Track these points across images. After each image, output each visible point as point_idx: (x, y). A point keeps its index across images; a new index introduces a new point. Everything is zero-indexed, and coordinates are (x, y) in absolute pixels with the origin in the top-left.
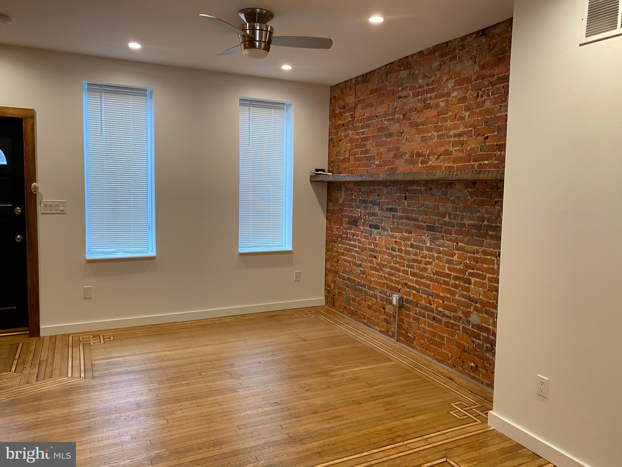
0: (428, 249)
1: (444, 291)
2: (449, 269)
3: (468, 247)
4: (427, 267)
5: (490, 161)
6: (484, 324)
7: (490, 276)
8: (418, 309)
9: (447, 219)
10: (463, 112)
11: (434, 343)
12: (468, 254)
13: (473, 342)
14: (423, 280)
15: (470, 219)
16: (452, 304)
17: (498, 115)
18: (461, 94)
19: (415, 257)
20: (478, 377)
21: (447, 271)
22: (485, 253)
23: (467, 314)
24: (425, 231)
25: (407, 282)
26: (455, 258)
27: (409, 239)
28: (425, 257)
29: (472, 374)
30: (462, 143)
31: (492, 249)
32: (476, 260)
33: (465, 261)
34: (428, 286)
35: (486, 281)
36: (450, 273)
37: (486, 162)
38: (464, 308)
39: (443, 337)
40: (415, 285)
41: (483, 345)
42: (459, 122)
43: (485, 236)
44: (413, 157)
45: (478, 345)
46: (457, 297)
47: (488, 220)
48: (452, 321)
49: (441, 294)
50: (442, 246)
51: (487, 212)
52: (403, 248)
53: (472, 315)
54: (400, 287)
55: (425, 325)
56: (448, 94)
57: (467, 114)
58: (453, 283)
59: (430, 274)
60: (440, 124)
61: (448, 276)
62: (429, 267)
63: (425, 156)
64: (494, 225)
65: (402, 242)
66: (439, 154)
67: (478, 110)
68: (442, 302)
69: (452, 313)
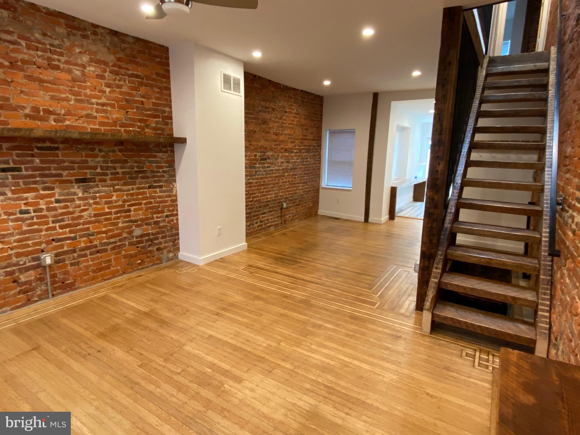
0: (80, 199)
1: (105, 226)
2: (109, 208)
3: (125, 188)
4: (82, 214)
5: (134, 129)
6: (145, 232)
7: (145, 201)
8: (75, 255)
9: (99, 170)
10: (103, 87)
11: (101, 269)
12: (125, 193)
13: (138, 247)
14: (78, 227)
15: (122, 168)
16: (117, 232)
17: (135, 99)
18: (99, 72)
19: (64, 211)
20: (144, 266)
21: (107, 210)
22: (138, 188)
23: (130, 233)
24: (74, 184)
25: (55, 237)
26: (114, 198)
27: (52, 195)
28: (79, 206)
29: (140, 267)
30: (106, 111)
31: (143, 185)
32: (132, 195)
33: (123, 198)
34: (88, 229)
35: (143, 206)
36: (110, 210)
37: (131, 129)
38: (128, 230)
39: (110, 260)
40: (68, 235)
41: (146, 245)
42: (100, 94)
43: (136, 178)
44: (39, 113)
45: (142, 248)
46: (120, 225)
47: (137, 167)
48: (119, 244)
49: (104, 229)
50: (98, 192)
51: (136, 162)
52: (44, 207)
53: (134, 231)
54: (43, 246)
55: (89, 262)
56: (84, 66)
57: (108, 90)
58: (115, 217)
59: (87, 219)
60: (76, 89)
61: (110, 213)
62: (85, 214)
63: (59, 114)
64: (142, 170)
65: (39, 202)
66: (80, 116)
67: (118, 90)
68: (105, 235)
69: (117, 238)
